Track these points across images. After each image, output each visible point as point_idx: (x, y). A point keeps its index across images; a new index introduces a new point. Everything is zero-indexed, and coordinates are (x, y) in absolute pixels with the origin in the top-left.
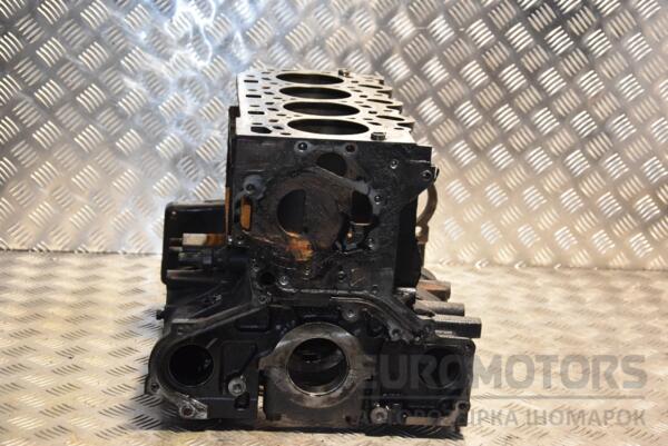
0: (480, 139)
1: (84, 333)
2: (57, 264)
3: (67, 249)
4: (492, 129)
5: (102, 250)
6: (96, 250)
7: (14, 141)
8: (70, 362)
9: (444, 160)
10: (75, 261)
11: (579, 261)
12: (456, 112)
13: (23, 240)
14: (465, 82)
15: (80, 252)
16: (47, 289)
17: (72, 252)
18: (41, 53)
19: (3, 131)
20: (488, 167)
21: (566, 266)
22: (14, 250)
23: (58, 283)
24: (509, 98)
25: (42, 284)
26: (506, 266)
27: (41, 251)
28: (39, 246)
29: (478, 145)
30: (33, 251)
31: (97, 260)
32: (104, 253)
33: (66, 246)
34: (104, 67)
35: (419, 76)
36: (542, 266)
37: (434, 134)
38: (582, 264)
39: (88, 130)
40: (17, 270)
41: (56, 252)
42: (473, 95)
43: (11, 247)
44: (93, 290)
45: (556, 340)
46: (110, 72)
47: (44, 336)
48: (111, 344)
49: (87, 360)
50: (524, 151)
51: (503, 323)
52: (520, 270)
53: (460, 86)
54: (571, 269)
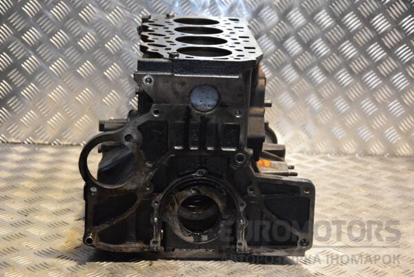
0: (329, 65)
1: (40, 199)
2: (37, 153)
3: (47, 143)
4: (337, 58)
5: (69, 143)
6: (66, 143)
7: (9, 69)
8: (25, 218)
9: (303, 80)
10: (50, 150)
11: (403, 151)
12: (311, 47)
13: (17, 136)
14: (318, 25)
15: (55, 144)
16: (25, 169)
17: (50, 144)
18: (26, 9)
19: (2, 62)
20: (335, 85)
21: (393, 155)
22: (12, 143)
23: (33, 165)
24: (350, 36)
25: (22, 166)
26: (350, 154)
27: (29, 143)
28: (28, 140)
29: (328, 69)
30: (24, 143)
31: (64, 150)
32: (71, 145)
33: (46, 140)
34: (68, 18)
35: (285, 21)
36: (376, 155)
37: (296, 62)
38: (405, 153)
39: (58, 61)
40: (9, 156)
41: (39, 144)
42: (324, 34)
43: (9, 141)
44: (56, 170)
45: (371, 206)
46: (72, 21)
47: (13, 200)
48: (56, 206)
49: (37, 217)
50: (362, 73)
51: (335, 195)
52: (360, 158)
53: (314, 28)
54: (397, 157)
